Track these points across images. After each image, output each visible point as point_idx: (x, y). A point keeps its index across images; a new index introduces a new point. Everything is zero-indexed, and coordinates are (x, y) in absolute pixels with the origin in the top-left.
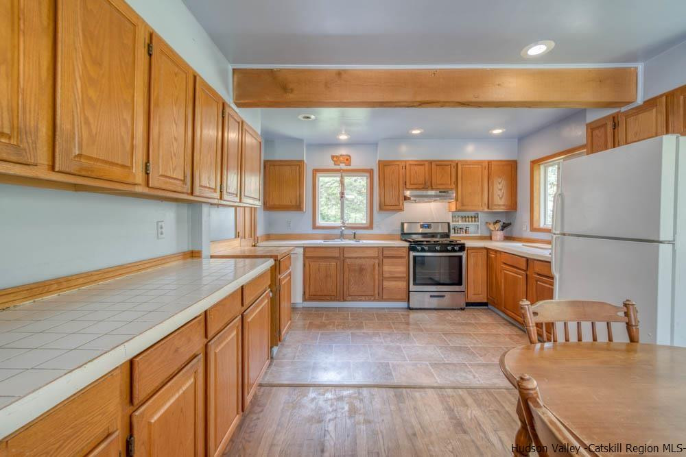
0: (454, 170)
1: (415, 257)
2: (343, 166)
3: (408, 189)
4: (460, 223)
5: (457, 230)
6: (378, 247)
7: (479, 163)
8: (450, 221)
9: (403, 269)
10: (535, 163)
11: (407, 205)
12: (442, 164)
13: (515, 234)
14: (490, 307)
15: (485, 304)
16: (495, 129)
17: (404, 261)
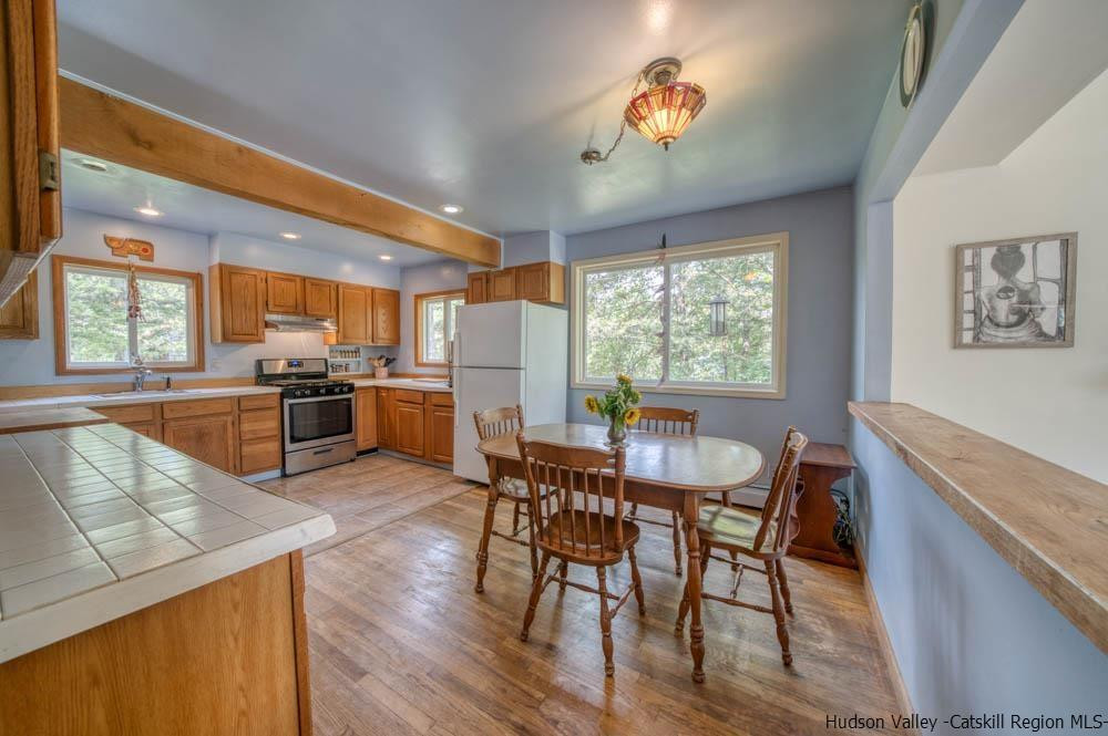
0: (333, 293)
1: (291, 406)
2: (135, 260)
3: (272, 312)
4: (339, 359)
5: (335, 368)
6: (230, 398)
7: (363, 288)
8: (328, 357)
9: (273, 424)
10: (419, 297)
11: (270, 334)
12: (318, 284)
13: (399, 371)
14: (380, 451)
15: (375, 450)
16: (383, 254)
17: (276, 412)
